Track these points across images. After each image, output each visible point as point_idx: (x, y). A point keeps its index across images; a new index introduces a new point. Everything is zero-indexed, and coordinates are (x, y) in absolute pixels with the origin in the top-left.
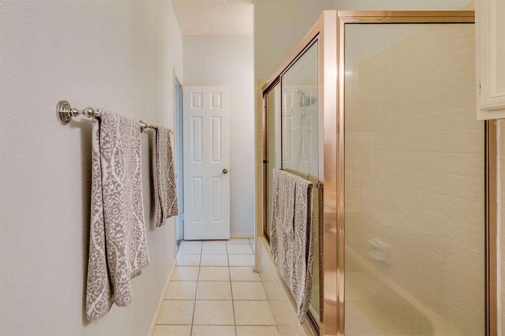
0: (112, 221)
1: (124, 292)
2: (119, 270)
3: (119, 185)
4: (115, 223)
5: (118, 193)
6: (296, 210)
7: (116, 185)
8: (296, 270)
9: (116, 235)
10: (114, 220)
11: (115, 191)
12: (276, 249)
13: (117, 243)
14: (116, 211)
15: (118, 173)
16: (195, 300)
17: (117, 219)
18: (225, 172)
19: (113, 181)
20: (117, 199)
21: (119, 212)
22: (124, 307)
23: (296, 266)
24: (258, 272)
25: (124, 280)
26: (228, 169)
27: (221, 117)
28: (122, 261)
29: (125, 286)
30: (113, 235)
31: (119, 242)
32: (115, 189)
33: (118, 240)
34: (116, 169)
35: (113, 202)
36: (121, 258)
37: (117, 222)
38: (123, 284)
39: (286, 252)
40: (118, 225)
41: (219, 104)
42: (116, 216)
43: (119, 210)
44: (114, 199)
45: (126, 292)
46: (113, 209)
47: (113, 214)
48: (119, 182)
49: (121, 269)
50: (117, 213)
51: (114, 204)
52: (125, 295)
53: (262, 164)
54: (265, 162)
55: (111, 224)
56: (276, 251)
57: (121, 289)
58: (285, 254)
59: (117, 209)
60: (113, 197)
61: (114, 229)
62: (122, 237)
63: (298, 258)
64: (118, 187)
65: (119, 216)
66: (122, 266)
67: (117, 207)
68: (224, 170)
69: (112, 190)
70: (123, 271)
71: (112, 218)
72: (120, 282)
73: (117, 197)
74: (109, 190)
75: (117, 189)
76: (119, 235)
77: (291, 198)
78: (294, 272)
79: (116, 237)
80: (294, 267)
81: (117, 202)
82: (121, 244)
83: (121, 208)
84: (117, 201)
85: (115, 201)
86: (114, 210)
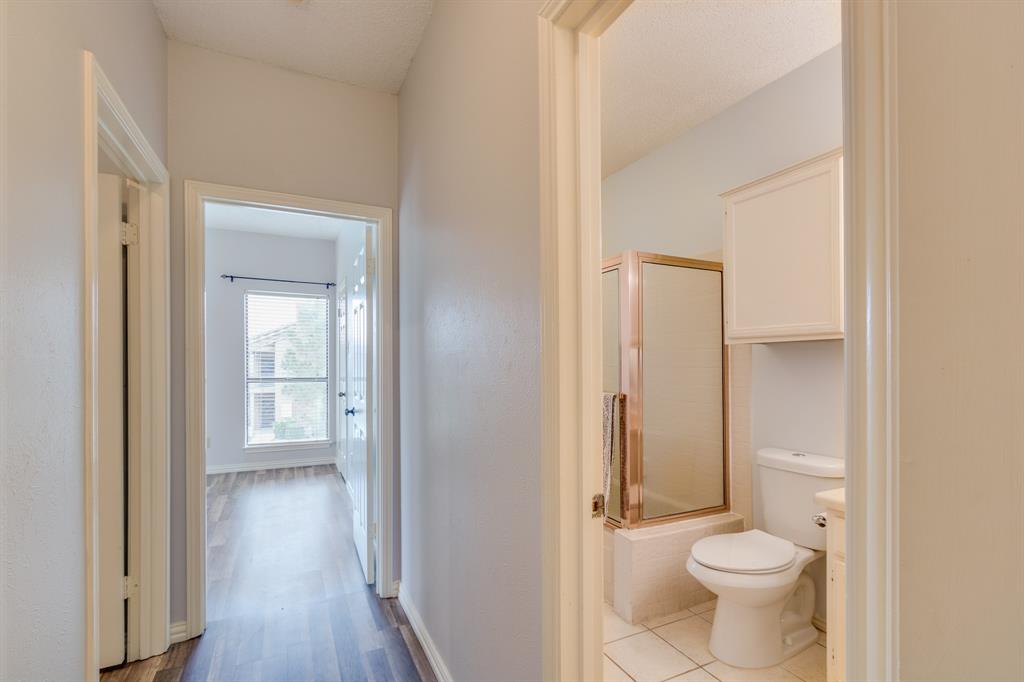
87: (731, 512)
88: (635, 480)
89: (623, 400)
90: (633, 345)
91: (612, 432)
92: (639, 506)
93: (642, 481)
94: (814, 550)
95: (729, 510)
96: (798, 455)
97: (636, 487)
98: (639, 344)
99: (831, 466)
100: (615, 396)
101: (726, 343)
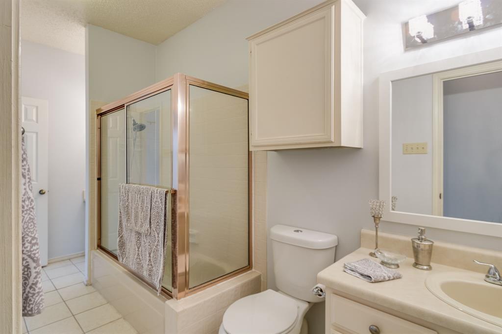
0: (28, 235)
1: (40, 300)
2: (35, 280)
3: (32, 201)
4: (31, 236)
5: (33, 208)
6: (152, 212)
7: (30, 200)
8: (151, 258)
9: (31, 247)
10: (30, 234)
11: (29, 206)
12: (124, 251)
13: (32, 255)
14: (31, 225)
15: (31, 188)
16: (28, 332)
17: (32, 233)
18: (41, 193)
19: (27, 197)
20: (31, 213)
21: (34, 226)
22: (39, 315)
23: (152, 255)
24: (91, 285)
25: (40, 288)
26: (45, 189)
27: (37, 133)
28: (39, 271)
29: (41, 294)
30: (28, 249)
31: (35, 254)
32: (29, 204)
33: (34, 252)
34: (29, 185)
35: (29, 217)
36: (38, 268)
37: (33, 235)
38: (38, 293)
39: (139, 248)
40: (34, 238)
41: (34, 119)
42: (32, 230)
43: (34, 224)
44: (29, 214)
45: (42, 299)
46: (29, 223)
47: (29, 229)
48: (32, 198)
49: (37, 279)
50: (32, 227)
51: (30, 218)
52: (41, 302)
53: (96, 181)
54: (99, 179)
55: (27, 238)
56: (124, 253)
57: (37, 298)
58: (138, 251)
59: (32, 223)
60: (28, 212)
61: (30, 243)
62: (37, 249)
63: (154, 247)
64: (32, 203)
65: (34, 230)
66: (38, 276)
67: (32, 222)
68: (40, 191)
69: (27, 206)
70: (39, 280)
71: (28, 233)
72: (36, 292)
73: (31, 211)
74: (25, 206)
75: (31, 204)
76: (35, 248)
77: (147, 204)
78: (150, 260)
79: (32, 249)
80: (150, 256)
81: (32, 217)
82: (37, 255)
83: (35, 222)
84: (32, 215)
85: (30, 216)
86: (30, 225)
87: (253, 270)
88: (183, 251)
89: (174, 194)
90: (181, 151)
91: (165, 219)
92: (186, 274)
93: (188, 251)
94: (309, 302)
95: (252, 268)
96: (298, 231)
97: (184, 256)
98: (186, 152)
99: (320, 241)
100: (167, 192)
101: (250, 150)
